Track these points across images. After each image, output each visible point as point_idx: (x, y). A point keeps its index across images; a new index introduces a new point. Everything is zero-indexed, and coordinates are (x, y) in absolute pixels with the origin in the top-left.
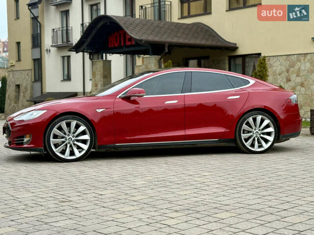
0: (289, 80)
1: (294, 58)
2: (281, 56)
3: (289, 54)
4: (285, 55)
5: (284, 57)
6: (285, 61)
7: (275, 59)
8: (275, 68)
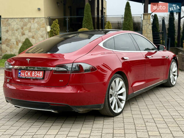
0: (23, 34)
1: (26, 20)
2: (16, 18)
3: (22, 17)
4: (20, 18)
5: (19, 19)
6: (20, 22)
7: (13, 20)
8: (13, 26)
